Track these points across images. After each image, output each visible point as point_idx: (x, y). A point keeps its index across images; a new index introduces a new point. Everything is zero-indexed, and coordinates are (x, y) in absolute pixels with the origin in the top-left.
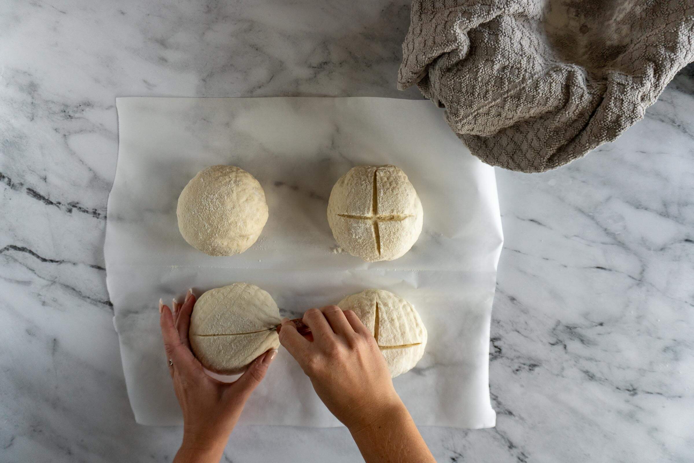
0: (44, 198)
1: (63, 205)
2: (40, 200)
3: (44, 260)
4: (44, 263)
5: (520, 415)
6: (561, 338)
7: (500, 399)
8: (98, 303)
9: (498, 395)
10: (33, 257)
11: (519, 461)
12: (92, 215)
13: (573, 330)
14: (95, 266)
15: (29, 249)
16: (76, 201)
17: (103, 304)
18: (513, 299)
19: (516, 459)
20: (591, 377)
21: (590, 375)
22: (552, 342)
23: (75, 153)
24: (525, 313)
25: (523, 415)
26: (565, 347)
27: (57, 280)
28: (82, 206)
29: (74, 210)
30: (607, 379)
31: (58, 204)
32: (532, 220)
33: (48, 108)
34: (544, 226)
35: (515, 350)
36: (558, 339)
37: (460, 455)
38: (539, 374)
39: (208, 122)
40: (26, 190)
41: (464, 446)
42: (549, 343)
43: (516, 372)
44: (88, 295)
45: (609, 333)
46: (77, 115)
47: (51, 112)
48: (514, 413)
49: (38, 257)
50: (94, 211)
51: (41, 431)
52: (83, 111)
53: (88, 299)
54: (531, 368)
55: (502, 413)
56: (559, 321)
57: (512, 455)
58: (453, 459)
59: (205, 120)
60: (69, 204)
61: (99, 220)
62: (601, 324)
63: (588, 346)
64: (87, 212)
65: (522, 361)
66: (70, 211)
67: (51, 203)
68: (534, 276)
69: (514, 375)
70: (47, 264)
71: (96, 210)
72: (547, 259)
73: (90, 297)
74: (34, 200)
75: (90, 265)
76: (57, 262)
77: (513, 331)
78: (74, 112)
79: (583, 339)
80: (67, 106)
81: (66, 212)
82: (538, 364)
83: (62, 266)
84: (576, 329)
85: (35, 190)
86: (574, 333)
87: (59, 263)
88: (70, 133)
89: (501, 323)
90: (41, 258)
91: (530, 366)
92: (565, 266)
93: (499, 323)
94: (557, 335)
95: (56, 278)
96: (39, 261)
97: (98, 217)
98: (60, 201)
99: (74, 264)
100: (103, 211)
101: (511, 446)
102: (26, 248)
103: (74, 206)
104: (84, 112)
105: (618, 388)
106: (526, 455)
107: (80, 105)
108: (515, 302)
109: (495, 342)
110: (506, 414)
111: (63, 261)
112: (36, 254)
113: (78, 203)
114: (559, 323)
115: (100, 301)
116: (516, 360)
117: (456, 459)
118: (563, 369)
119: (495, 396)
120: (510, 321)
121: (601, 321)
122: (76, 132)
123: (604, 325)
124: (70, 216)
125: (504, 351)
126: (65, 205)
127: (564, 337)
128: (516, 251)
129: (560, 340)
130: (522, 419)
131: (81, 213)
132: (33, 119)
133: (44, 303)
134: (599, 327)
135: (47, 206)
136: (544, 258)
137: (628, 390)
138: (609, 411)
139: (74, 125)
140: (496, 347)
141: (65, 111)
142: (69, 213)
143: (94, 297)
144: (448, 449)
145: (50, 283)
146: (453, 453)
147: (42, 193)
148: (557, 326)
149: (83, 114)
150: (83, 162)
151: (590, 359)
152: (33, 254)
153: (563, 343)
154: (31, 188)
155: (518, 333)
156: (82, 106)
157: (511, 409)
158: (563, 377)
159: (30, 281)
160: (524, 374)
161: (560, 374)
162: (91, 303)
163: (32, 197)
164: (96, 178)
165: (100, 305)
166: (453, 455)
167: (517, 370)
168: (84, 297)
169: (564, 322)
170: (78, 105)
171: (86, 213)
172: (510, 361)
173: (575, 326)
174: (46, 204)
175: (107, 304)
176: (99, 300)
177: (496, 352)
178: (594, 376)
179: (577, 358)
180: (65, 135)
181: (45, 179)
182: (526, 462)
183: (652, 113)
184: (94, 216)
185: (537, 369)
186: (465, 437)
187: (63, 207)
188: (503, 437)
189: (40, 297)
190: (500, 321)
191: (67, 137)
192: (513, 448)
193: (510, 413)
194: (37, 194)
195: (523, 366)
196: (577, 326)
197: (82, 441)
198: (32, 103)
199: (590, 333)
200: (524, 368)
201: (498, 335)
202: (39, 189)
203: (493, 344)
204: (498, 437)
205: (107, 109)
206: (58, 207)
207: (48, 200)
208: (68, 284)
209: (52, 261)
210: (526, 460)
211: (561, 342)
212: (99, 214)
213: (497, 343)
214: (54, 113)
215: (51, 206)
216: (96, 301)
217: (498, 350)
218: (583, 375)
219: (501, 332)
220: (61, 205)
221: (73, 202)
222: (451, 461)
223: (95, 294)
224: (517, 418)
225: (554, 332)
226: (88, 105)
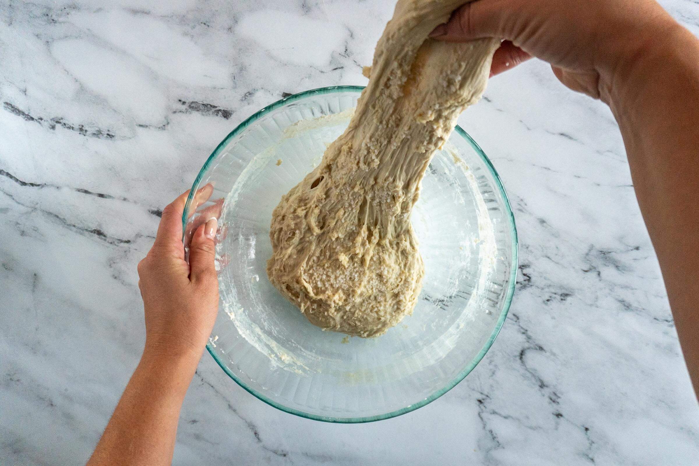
0: (23, 114)
1: (45, 121)
2: (19, 115)
3: (24, 184)
4: (24, 187)
5: (551, 350)
6: (594, 264)
7: (529, 333)
8: (85, 231)
9: (528, 329)
10: (11, 180)
11: (551, 401)
12: (79, 132)
13: (607, 255)
14: (81, 189)
15: (7, 172)
16: (60, 116)
17: (90, 233)
18: (542, 222)
19: (548, 400)
20: (627, 307)
21: (626, 305)
22: (586, 269)
23: (58, 62)
24: (556, 237)
25: (555, 350)
26: (599, 274)
27: (37, 206)
28: (66, 122)
29: (58, 126)
30: (644, 309)
31: (40, 120)
32: (562, 134)
33: (28, 11)
34: (576, 140)
35: (545, 278)
36: (591, 265)
37: (487, 396)
38: (571, 304)
39: (208, 26)
40: (3, 105)
41: (492, 386)
42: (582, 269)
43: (547, 302)
44: (73, 223)
45: (646, 258)
46: (61, 19)
47: (32, 16)
48: (545, 348)
49: (17, 180)
50: (81, 127)
51: (18, 380)
52: (68, 14)
53: (73, 227)
54: (562, 298)
55: (532, 348)
56: (593, 245)
57: (544, 396)
58: (480, 401)
59: (205, 24)
60: (52, 119)
61: (86, 137)
62: (637, 248)
63: (623, 273)
64: (73, 128)
65: (553, 291)
66: (53, 127)
67: (32, 119)
68: (565, 195)
69: (544, 305)
70: (27, 187)
71: (83, 126)
72: (579, 177)
73: (76, 225)
74: (13, 116)
75: (75, 189)
76: (39, 185)
77: (543, 256)
78: (58, 15)
79: (617, 265)
80: (50, 9)
81: (49, 129)
82: (570, 293)
83: (45, 190)
84: (612, 253)
85: (13, 104)
86: (608, 259)
87: (40, 186)
88: (53, 40)
89: (530, 249)
90: (21, 182)
91: (561, 295)
92: (599, 185)
93: (527, 248)
94: (590, 261)
95: (37, 204)
96: (17, 185)
97: (85, 134)
98: (42, 116)
99: (58, 188)
100: (90, 127)
101: (542, 386)
102: (2, 170)
103: (58, 122)
104: (69, 16)
105: (655, 319)
106: (559, 395)
107: (65, 8)
108: (545, 224)
109: (524, 269)
110: (536, 349)
111: (45, 184)
112: (14, 177)
113: (62, 119)
114: (592, 247)
115: (87, 230)
116: (546, 290)
117: (482, 401)
118: (597, 298)
119: (524, 329)
120: (540, 246)
121: (637, 245)
122: (60, 39)
123: (640, 248)
124: (53, 133)
125: (533, 279)
126: (47, 121)
127: (598, 263)
128: (546, 168)
129: (593, 267)
130: (554, 354)
131: (66, 130)
132: (11, 24)
133: (23, 233)
134: (635, 251)
135: (27, 122)
136: (575, 176)
137: (667, 321)
138: (647, 344)
139: (57, 30)
140: (524, 275)
141: (47, 15)
142: (52, 130)
143: (80, 226)
144: (474, 390)
145: (30, 210)
146: (479, 394)
147: (21, 108)
148: (590, 250)
149: (68, 18)
150: (68, 72)
151: (626, 287)
152: (11, 177)
153: (597, 270)
154: (8, 102)
155: (548, 259)
156: (67, 9)
157: (542, 343)
158: (597, 307)
159: (7, 209)
160: (555, 305)
161: (594, 304)
162: (76, 232)
163: (10, 112)
164: (82, 90)
165: (86, 233)
166: (480, 397)
167: (548, 300)
168: (70, 225)
169: (598, 247)
170: (63, 8)
171: (71, 130)
172: (540, 290)
173: (609, 251)
174: (26, 120)
175: (95, 233)
176: (86, 228)
177: (525, 281)
178: (630, 305)
179: (612, 286)
180: (48, 42)
181: (25, 92)
182: (558, 403)
183: (687, 16)
184: (80, 133)
185: (569, 299)
186: (492, 376)
187: (46, 124)
188: (534, 376)
189: (18, 225)
190: (529, 246)
191: (50, 43)
192: (545, 388)
193: (541, 348)
194: (16, 109)
195: (554, 296)
196: (612, 251)
197: (66, 390)
198: (10, 5)
199: (625, 259)
200: (555, 298)
201: (527, 262)
202: (19, 102)
203: (522, 271)
204: (528, 375)
205: (95, 12)
206: (40, 123)
207: (28, 115)
208: (51, 211)
209: (32, 185)
210: (559, 400)
211: (595, 268)
212: (86, 131)
213: (526, 271)
214: (35, 17)
215: (31, 122)
216: (83, 230)
217: (529, 278)
218: (619, 304)
219: (531, 258)
220: (43, 121)
221: (57, 118)
222: (478, 403)
223: (81, 222)
224: (548, 354)
225: (587, 257)
226: (74, 8)
